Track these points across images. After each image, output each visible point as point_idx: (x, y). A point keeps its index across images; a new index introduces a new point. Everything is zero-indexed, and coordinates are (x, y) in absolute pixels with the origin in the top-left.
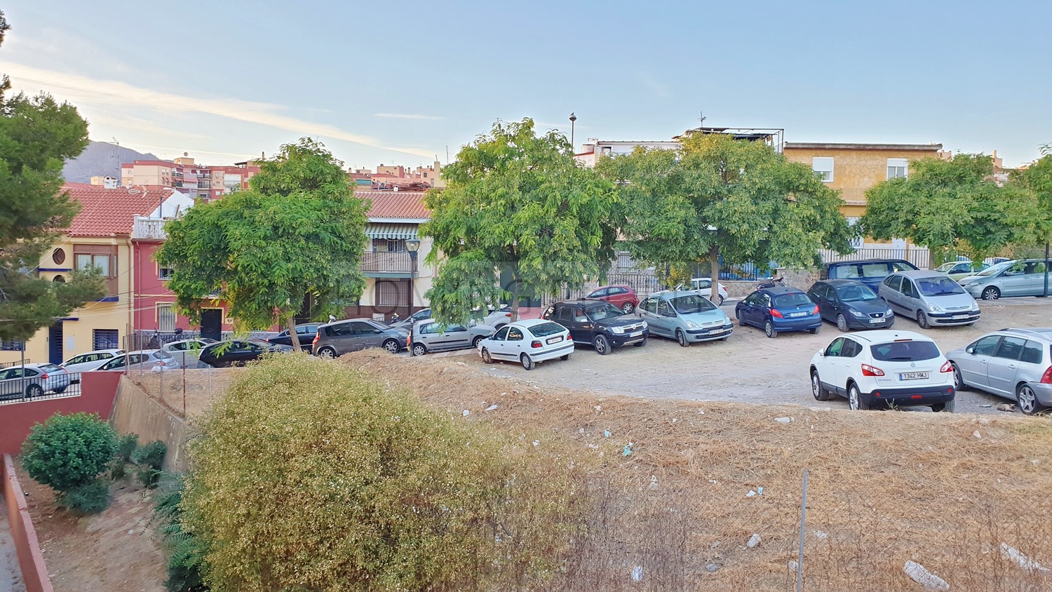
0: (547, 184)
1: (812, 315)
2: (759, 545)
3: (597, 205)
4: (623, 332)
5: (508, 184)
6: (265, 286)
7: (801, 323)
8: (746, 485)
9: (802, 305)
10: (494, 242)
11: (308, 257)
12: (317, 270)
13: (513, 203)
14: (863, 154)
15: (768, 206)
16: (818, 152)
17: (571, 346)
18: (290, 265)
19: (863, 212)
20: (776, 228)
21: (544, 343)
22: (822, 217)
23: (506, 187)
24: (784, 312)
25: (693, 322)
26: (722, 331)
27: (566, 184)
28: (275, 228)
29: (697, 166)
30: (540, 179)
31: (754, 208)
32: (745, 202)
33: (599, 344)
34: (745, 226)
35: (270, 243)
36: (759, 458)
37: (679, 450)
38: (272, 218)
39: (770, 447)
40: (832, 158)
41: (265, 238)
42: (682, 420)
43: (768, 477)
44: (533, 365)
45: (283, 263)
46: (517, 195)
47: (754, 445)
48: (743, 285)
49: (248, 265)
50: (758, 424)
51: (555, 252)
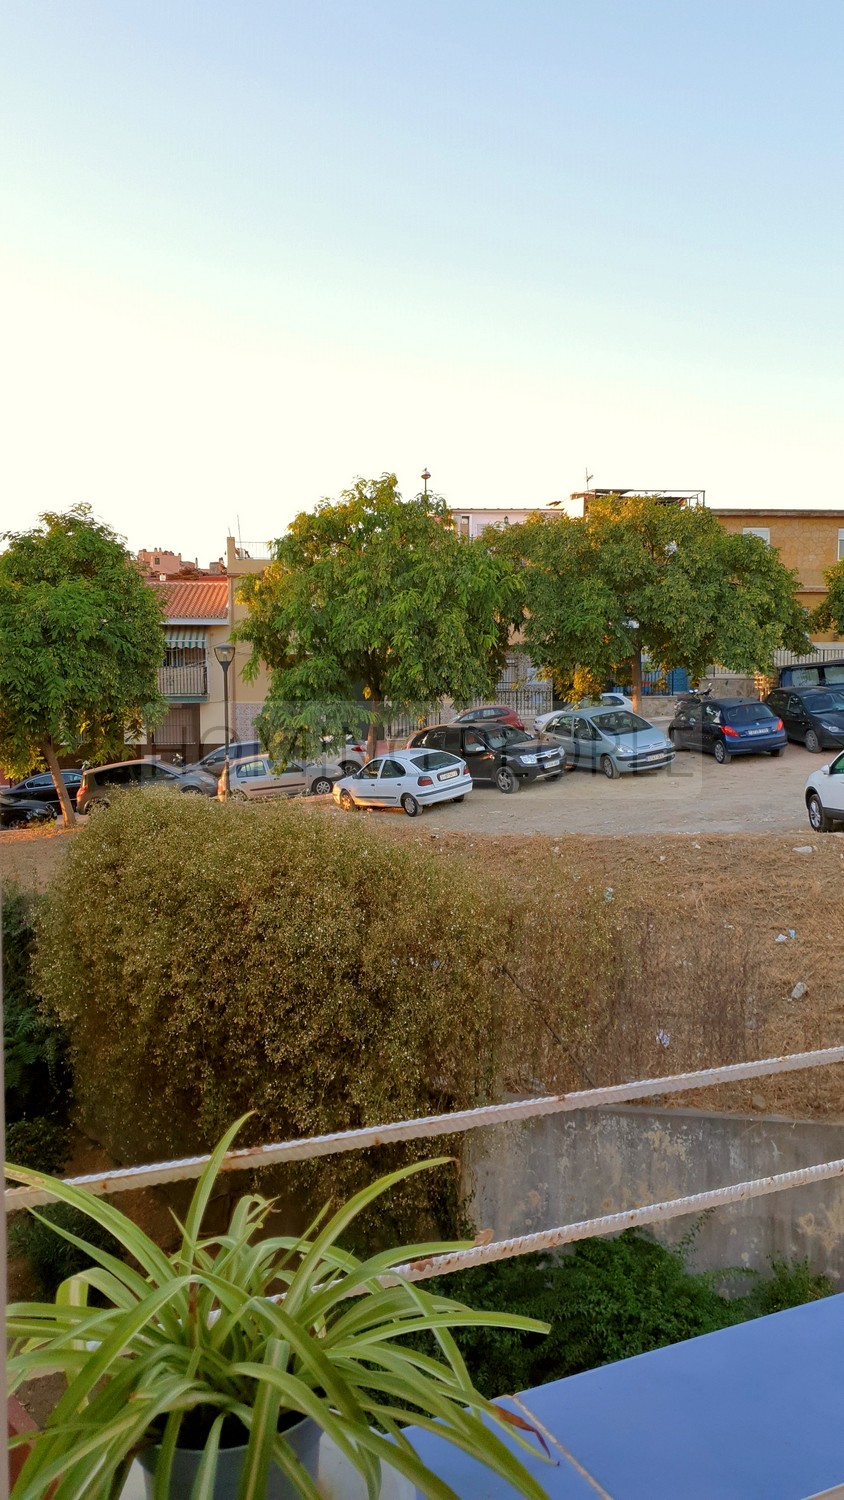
0: (425, 565)
1: (775, 733)
2: (806, 993)
3: (493, 593)
4: (535, 762)
5: (370, 564)
6: (35, 713)
7: (762, 743)
8: (773, 928)
9: (763, 720)
10: (356, 646)
11: (90, 670)
12: (103, 690)
13: (377, 589)
14: (807, 524)
15: (712, 589)
16: (749, 520)
17: (469, 782)
18: (70, 683)
19: (823, 599)
20: (722, 620)
21: (434, 779)
22: (777, 606)
23: (367, 568)
24: (741, 729)
25: (624, 746)
26: (662, 756)
27: (450, 564)
28: (45, 631)
29: (618, 539)
30: (415, 557)
31: (694, 594)
32: (683, 586)
33: (503, 780)
34: (684, 619)
35: (40, 652)
36: (783, 896)
37: (678, 892)
38: (40, 617)
39: (794, 882)
40: (767, 529)
41: (33, 645)
42: (672, 857)
43: (799, 917)
44: (420, 810)
45: (60, 680)
46: (384, 581)
47: (772, 882)
48: (657, 702)
49: (11, 683)
50: (773, 857)
51: (439, 658)
